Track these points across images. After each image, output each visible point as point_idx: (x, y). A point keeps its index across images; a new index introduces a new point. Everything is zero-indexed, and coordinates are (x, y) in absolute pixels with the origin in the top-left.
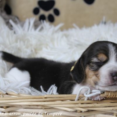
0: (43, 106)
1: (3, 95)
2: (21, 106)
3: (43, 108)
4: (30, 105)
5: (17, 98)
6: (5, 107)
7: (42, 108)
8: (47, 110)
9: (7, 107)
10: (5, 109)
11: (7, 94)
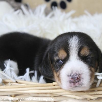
0: (51, 94)
1: (11, 83)
2: (30, 94)
3: (52, 95)
4: (38, 93)
5: (25, 86)
6: (13, 96)
7: (50, 96)
8: (56, 99)
9: (16, 96)
10: (13, 97)
11: (17, 82)
